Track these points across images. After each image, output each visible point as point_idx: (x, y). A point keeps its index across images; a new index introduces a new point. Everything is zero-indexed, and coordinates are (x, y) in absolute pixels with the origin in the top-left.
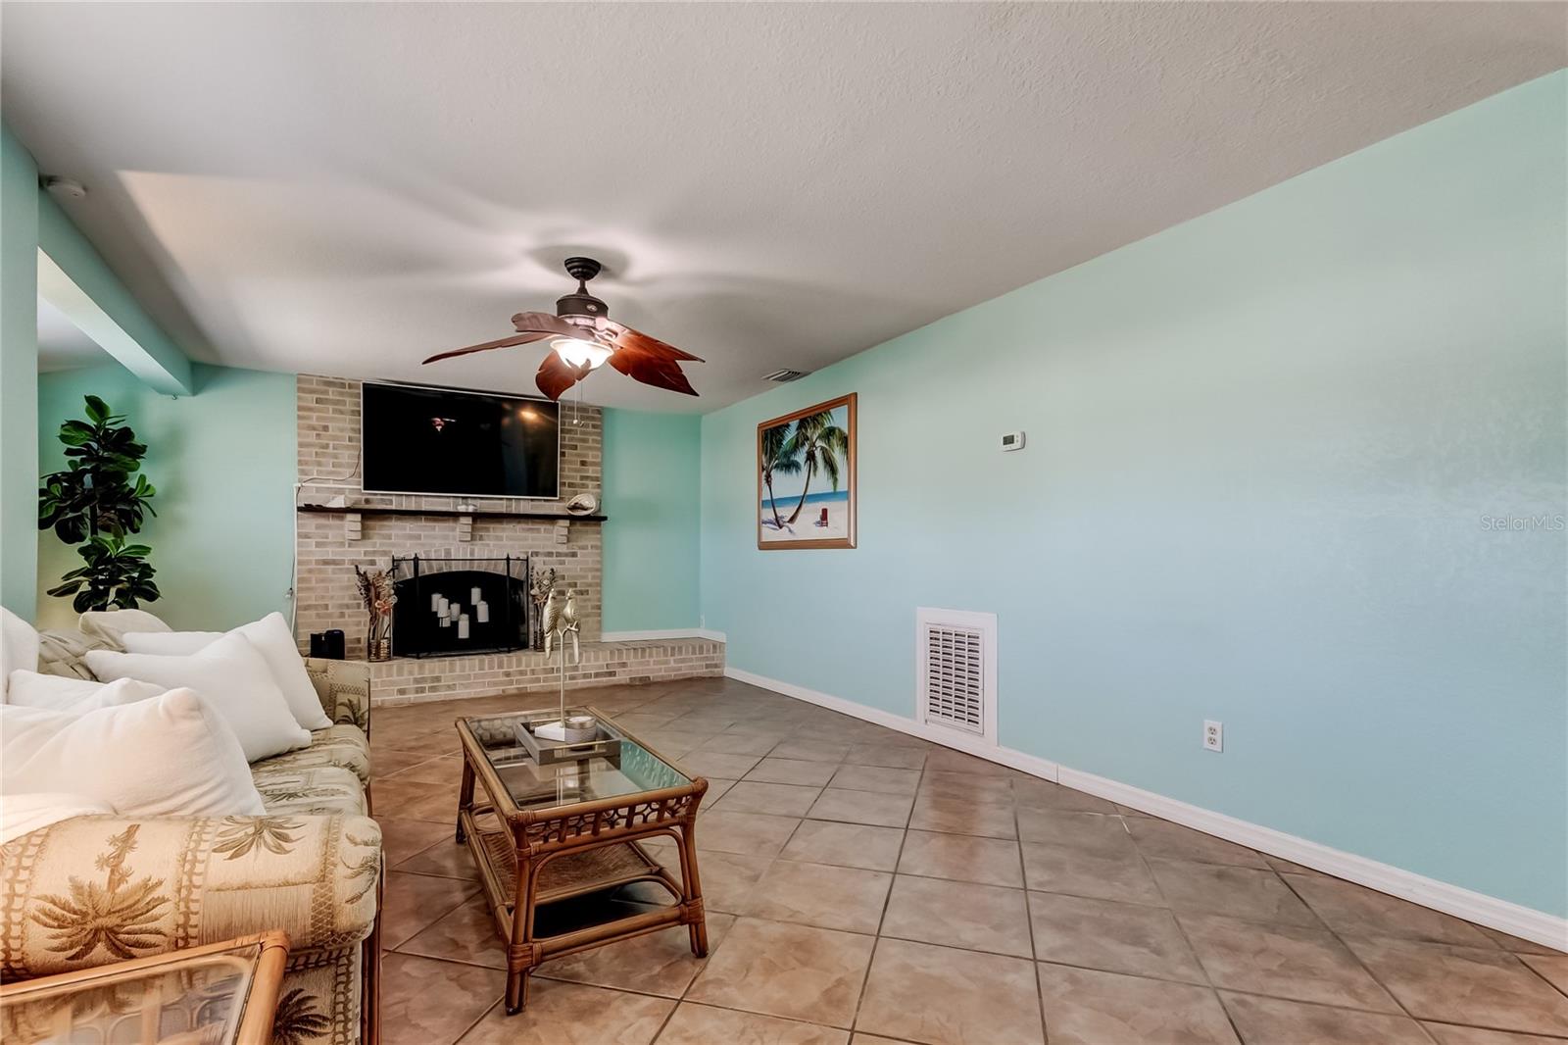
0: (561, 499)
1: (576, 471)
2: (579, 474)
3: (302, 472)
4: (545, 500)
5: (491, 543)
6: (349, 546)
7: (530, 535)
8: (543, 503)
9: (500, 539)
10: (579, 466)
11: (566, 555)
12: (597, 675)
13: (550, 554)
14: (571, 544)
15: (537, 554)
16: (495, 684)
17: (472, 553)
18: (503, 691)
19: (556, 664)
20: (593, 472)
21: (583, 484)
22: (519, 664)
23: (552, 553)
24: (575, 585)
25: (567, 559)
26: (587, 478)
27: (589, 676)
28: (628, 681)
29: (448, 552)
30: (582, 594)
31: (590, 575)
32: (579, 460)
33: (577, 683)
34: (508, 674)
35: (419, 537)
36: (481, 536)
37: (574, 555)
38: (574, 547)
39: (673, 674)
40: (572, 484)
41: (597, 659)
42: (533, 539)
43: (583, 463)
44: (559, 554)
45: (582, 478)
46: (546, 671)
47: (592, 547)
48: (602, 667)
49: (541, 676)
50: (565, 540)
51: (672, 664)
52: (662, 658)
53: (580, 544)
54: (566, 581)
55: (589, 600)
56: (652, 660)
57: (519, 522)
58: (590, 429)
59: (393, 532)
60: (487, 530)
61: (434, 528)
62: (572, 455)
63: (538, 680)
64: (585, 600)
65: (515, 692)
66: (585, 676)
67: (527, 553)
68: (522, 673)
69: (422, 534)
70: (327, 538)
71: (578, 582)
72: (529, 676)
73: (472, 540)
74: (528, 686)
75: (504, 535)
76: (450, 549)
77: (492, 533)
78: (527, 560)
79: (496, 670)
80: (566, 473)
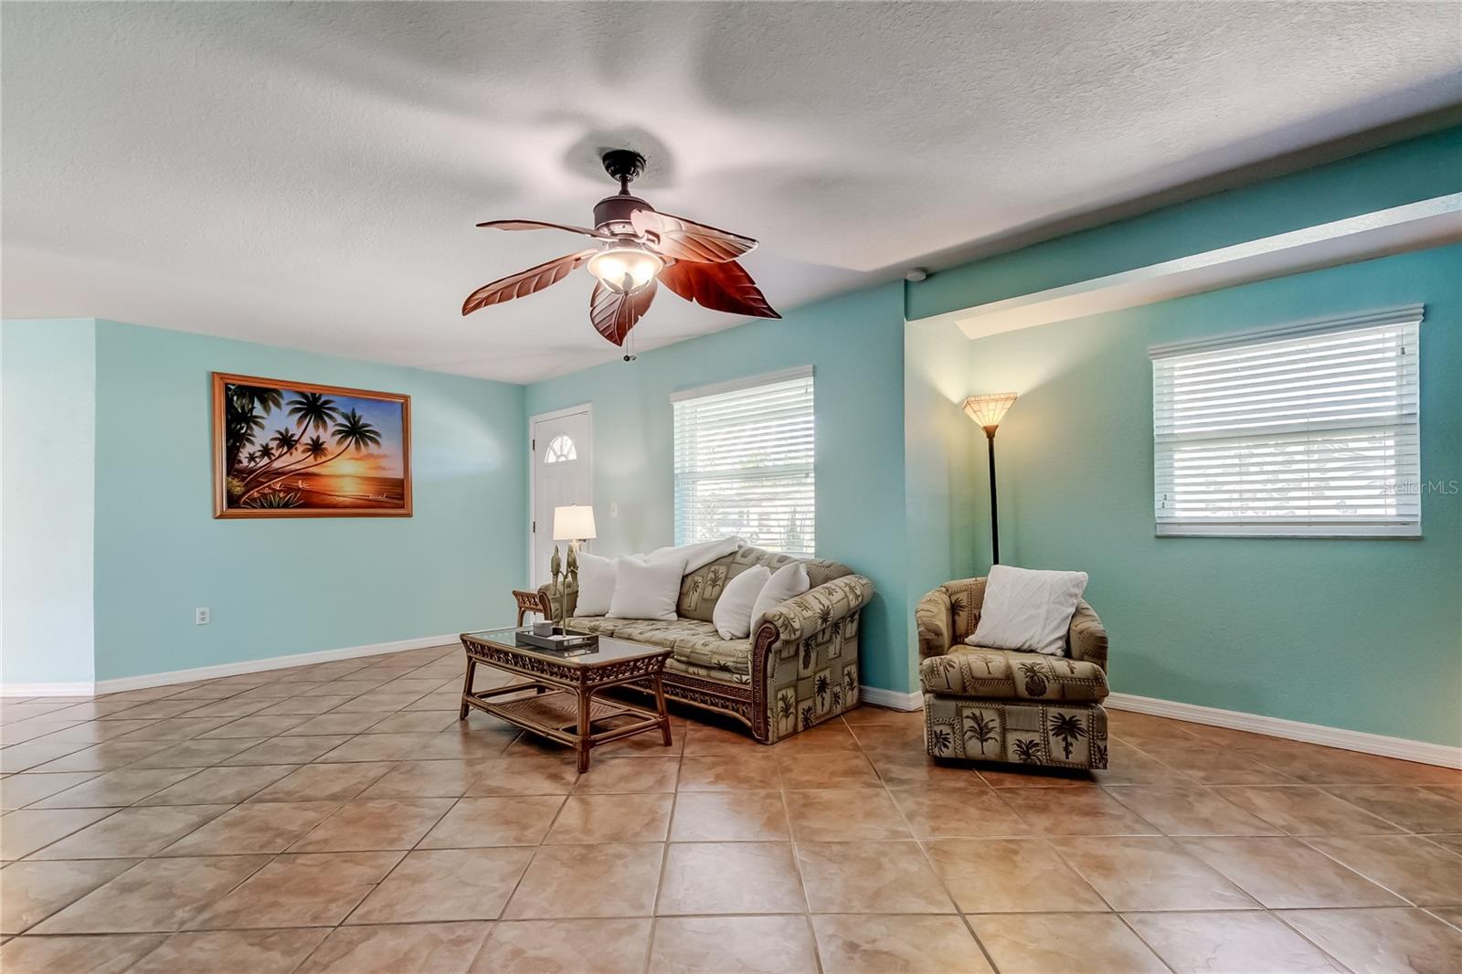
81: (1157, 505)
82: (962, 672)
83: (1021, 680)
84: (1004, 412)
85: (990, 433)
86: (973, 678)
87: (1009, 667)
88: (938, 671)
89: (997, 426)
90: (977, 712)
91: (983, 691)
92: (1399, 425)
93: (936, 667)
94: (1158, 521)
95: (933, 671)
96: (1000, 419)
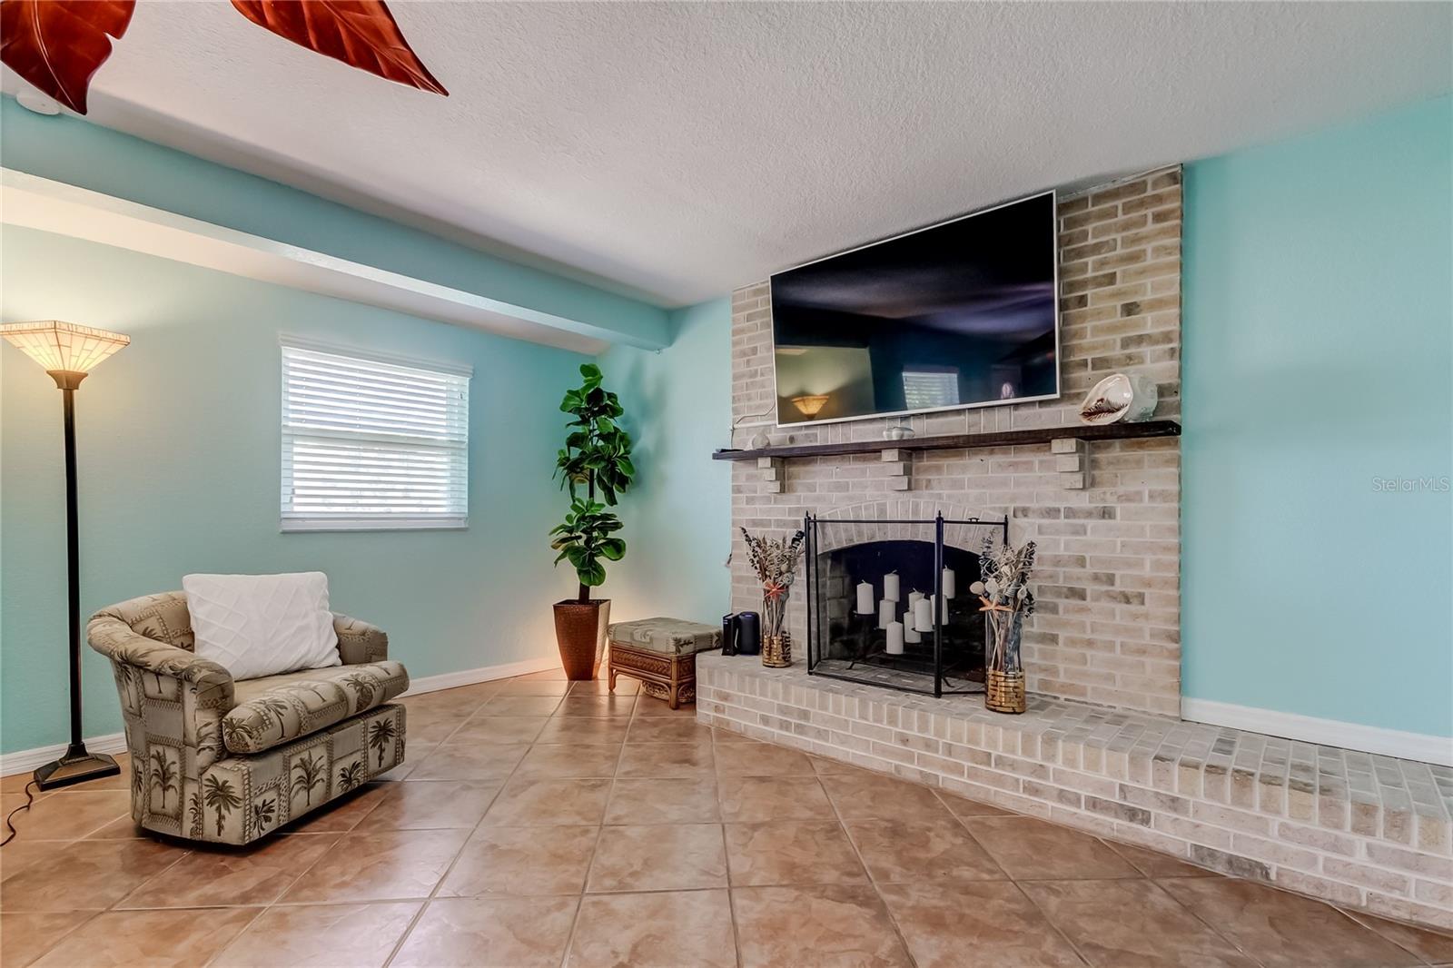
0: (1065, 398)
1: (1112, 329)
2: (1118, 337)
3: (735, 411)
4: (1041, 403)
5: (945, 492)
6: (775, 502)
7: (1012, 475)
8: (1037, 410)
9: (957, 484)
10: (1118, 318)
11: (1089, 514)
12: (1094, 804)
13: (1052, 513)
14: (1097, 491)
15: (1025, 512)
16: (884, 751)
17: (916, 511)
18: (897, 767)
19: (995, 748)
20: (1157, 322)
21: (1130, 357)
22: (924, 727)
23: (1058, 510)
24: (1110, 580)
25: (1090, 523)
26: (1140, 340)
27: (1076, 800)
28: (1189, 854)
29: (882, 510)
30: (1128, 601)
31: (1148, 559)
32: (1119, 304)
33: (1041, 806)
34: (905, 741)
35: (845, 487)
36: (929, 481)
37: (1106, 513)
38: (1104, 495)
39: (1364, 890)
40: (1101, 360)
41: (1093, 764)
42: (1017, 484)
43: (1130, 309)
44: (1071, 513)
45: (1126, 343)
46: (973, 756)
47: (1151, 497)
48: (1107, 788)
49: (967, 764)
50: (1077, 480)
51: (1360, 858)
52: (1315, 825)
53: (1121, 490)
54: (1089, 570)
55: (1146, 616)
56: (1275, 822)
57: (992, 453)
58: (1151, 226)
59: (819, 480)
60: (938, 469)
61: (863, 472)
62: (1099, 298)
63: (959, 770)
64: (1136, 617)
65: (916, 778)
66: (1062, 796)
67: (1006, 509)
68: (928, 745)
69: (850, 481)
70: (756, 492)
71: (1118, 574)
72: (940, 756)
73: (910, 489)
74: (941, 774)
75: (966, 477)
76: (885, 504)
77: (945, 476)
78: (1006, 524)
79: (885, 725)
80: (1088, 340)
81: (284, 499)
82: (297, 710)
83: (352, 694)
84: (105, 357)
85: (69, 383)
86: (309, 713)
87: (338, 688)
88: (269, 719)
89: (86, 375)
90: (305, 755)
91: (321, 723)
92: (451, 447)
93: (266, 715)
94: (283, 516)
95: (264, 721)
96: (90, 367)
